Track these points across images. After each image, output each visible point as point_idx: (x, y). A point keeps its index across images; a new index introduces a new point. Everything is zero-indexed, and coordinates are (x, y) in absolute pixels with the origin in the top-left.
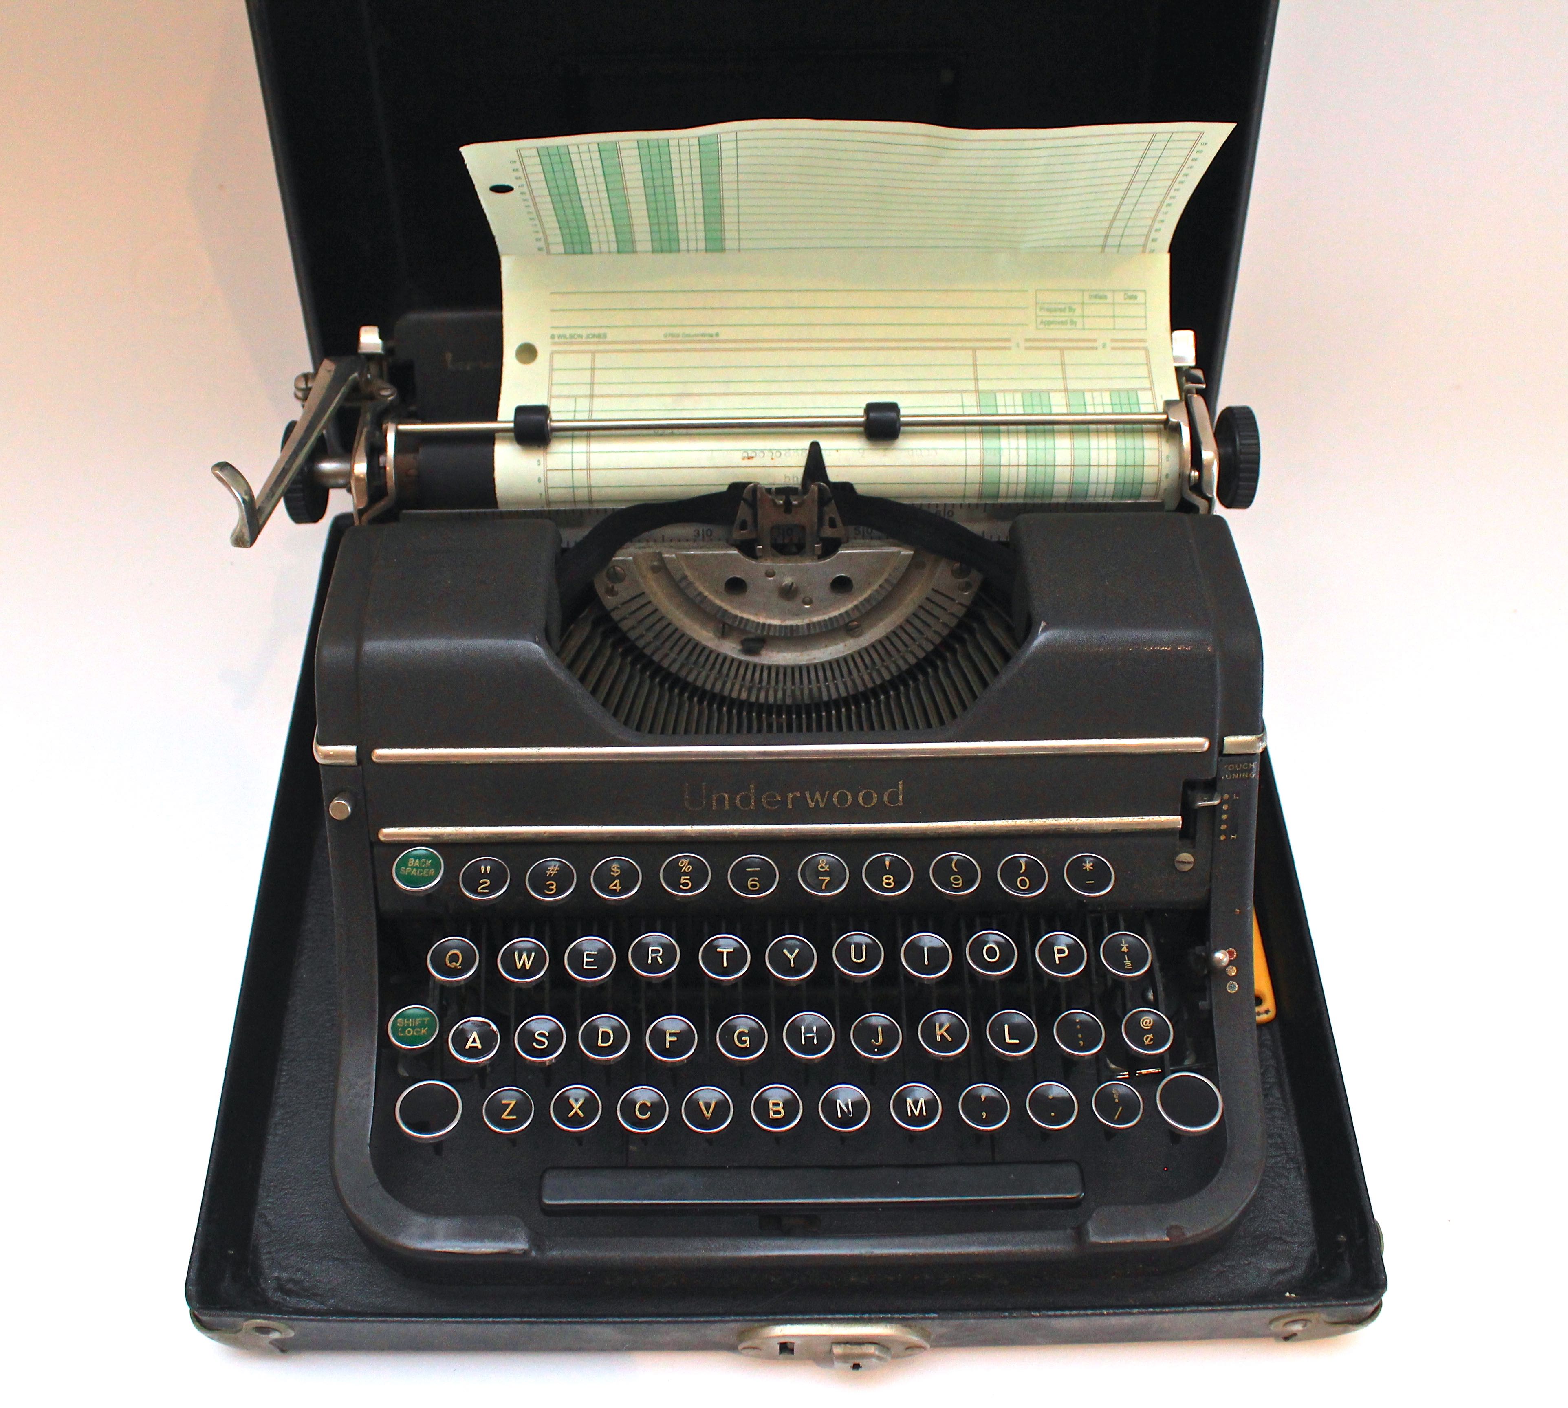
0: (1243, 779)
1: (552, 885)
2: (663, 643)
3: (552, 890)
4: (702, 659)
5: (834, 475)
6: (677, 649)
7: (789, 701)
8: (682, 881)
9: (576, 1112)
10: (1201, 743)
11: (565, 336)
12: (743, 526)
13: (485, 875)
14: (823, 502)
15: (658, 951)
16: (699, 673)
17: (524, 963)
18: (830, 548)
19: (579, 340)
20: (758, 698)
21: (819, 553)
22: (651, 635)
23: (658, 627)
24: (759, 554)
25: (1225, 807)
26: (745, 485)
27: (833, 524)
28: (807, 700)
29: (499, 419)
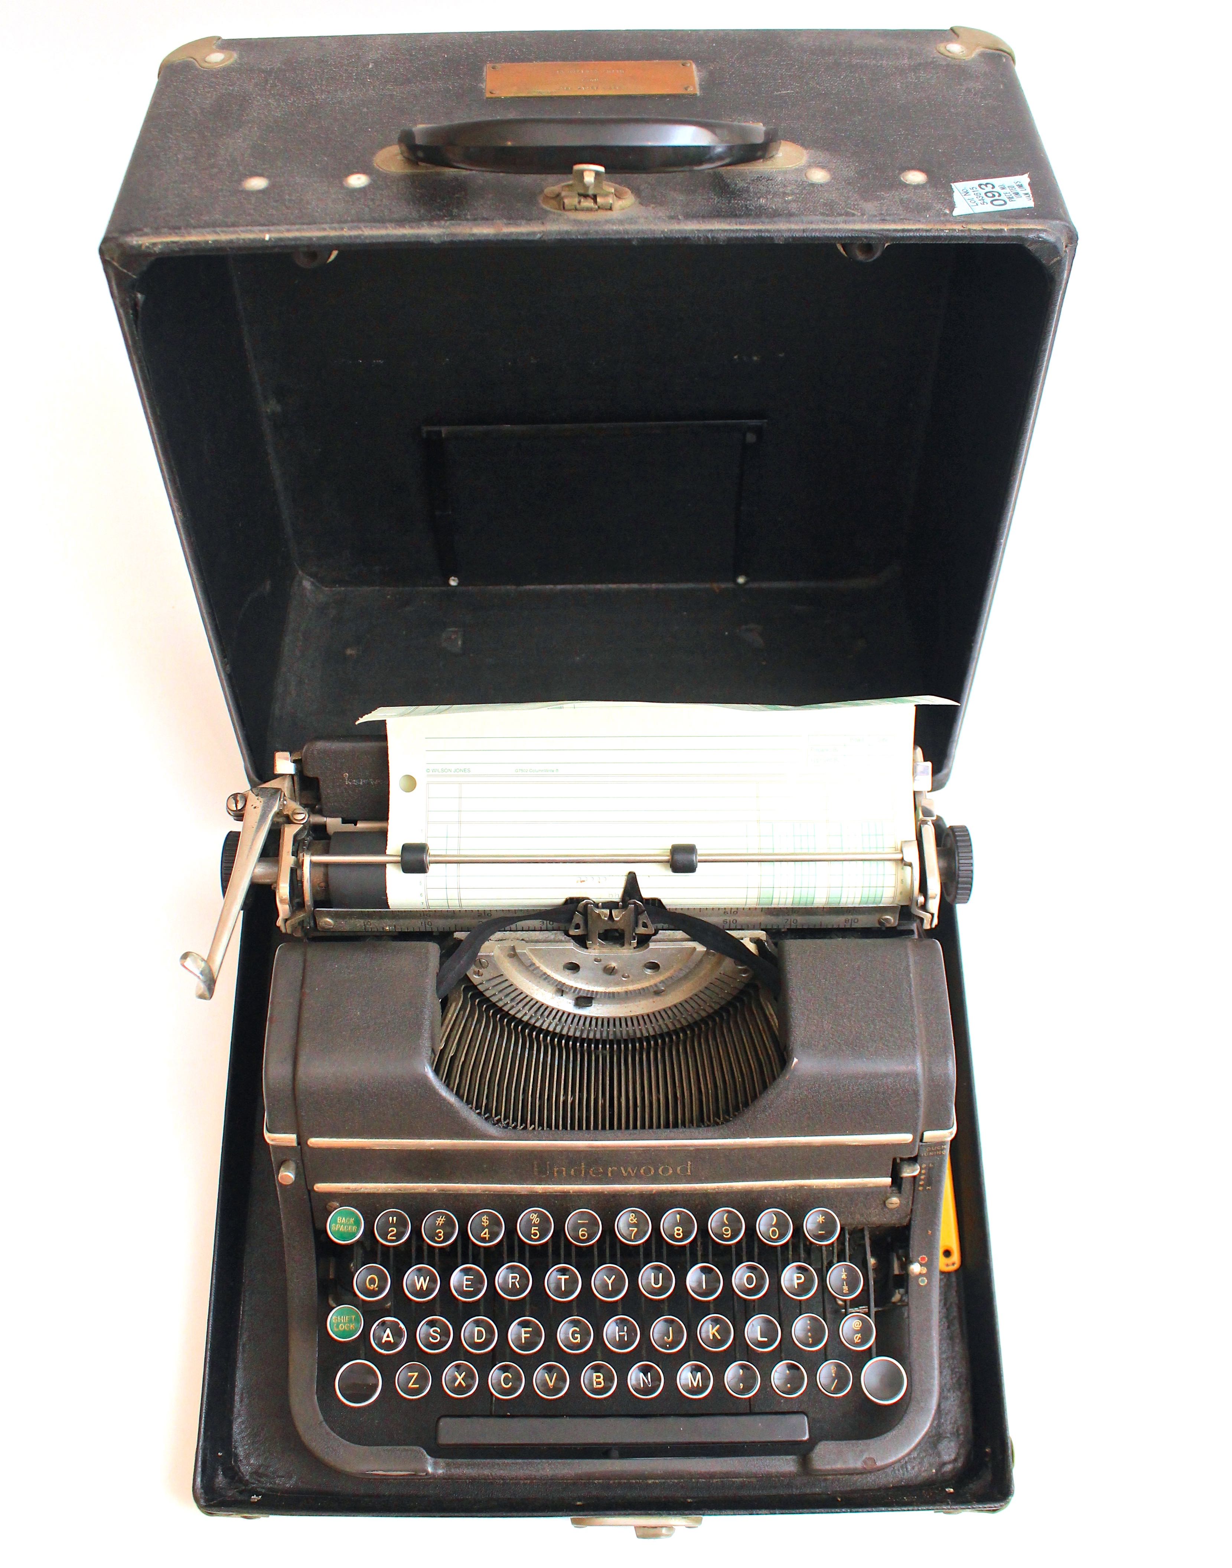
0: (938, 1155)
1: (440, 1232)
2: (518, 1004)
3: (441, 1237)
4: (546, 1013)
5: (646, 894)
6: (528, 1007)
7: (611, 1037)
8: (533, 1232)
9: (460, 1382)
10: (907, 1137)
11: (438, 770)
12: (577, 927)
13: (393, 1225)
14: (638, 912)
15: (516, 1278)
16: (544, 1021)
17: (422, 1285)
18: (643, 941)
19: (449, 773)
20: (588, 1035)
21: (635, 945)
22: (508, 999)
23: (513, 995)
24: (588, 946)
25: (922, 1177)
26: (578, 900)
27: (645, 925)
28: (625, 1037)
29: (388, 852)
